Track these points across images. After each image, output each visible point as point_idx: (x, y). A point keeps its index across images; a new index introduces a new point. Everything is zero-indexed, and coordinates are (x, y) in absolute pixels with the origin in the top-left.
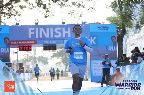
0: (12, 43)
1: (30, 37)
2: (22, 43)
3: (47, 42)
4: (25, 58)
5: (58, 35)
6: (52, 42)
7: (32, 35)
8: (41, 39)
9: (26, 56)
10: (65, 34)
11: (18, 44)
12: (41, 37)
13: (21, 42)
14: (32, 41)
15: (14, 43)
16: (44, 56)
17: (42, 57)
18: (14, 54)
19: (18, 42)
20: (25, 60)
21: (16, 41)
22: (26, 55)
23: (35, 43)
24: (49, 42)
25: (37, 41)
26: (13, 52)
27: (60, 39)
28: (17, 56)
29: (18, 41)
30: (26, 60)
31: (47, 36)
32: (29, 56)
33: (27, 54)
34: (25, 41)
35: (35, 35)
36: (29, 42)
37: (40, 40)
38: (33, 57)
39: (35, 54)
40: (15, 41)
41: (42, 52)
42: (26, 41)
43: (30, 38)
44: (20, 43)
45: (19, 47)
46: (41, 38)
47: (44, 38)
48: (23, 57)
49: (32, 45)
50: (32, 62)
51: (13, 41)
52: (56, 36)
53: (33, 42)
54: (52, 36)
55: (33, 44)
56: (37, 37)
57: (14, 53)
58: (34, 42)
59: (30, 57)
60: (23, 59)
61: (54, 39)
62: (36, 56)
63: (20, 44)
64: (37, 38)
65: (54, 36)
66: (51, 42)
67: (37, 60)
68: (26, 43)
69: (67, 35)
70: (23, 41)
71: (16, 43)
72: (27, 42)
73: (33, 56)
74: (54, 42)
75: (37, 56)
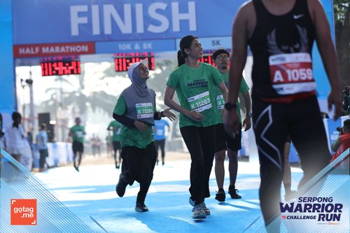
0: (22, 51)
1: (75, 31)
2: (52, 50)
3: (125, 47)
4: (52, 99)
5: (157, 23)
6: (141, 46)
7: (80, 25)
8: (109, 39)
9: (55, 94)
10: (181, 21)
11: (40, 54)
12: (108, 31)
13: (47, 49)
14: (81, 44)
15: (28, 51)
16: (109, 93)
17: (103, 94)
18: (23, 87)
19: (41, 50)
20: (55, 105)
21: (34, 46)
22: (55, 89)
23: (92, 51)
24: (133, 46)
25: (97, 45)
26: (22, 80)
27: (164, 37)
28: (31, 92)
29: (41, 46)
30: (58, 104)
31: (126, 28)
32: (65, 93)
33: (59, 87)
34: (60, 45)
35: (89, 25)
36: (73, 49)
37: (104, 41)
38: (77, 95)
39: (83, 87)
40: (29, 46)
41: (103, 78)
42: (65, 44)
43: (75, 37)
44: (45, 50)
45: (43, 63)
46: (108, 35)
47: (117, 36)
48: (47, 97)
49: (82, 58)
50: (73, 109)
51: (25, 46)
52: (152, 29)
53: (85, 48)
54: (140, 29)
55: (84, 53)
56: (96, 31)
57: (24, 83)
58: (89, 48)
59: (67, 95)
60: (47, 102)
61: (147, 37)
62: (84, 92)
63: (47, 55)
64: (96, 36)
65: (146, 27)
66: (137, 47)
67: (88, 104)
68: (63, 49)
69: (184, 23)
70: (54, 45)
71: (33, 52)
72: (67, 47)
73: (75, 92)
74: (147, 46)
75: (87, 92)
